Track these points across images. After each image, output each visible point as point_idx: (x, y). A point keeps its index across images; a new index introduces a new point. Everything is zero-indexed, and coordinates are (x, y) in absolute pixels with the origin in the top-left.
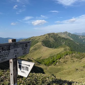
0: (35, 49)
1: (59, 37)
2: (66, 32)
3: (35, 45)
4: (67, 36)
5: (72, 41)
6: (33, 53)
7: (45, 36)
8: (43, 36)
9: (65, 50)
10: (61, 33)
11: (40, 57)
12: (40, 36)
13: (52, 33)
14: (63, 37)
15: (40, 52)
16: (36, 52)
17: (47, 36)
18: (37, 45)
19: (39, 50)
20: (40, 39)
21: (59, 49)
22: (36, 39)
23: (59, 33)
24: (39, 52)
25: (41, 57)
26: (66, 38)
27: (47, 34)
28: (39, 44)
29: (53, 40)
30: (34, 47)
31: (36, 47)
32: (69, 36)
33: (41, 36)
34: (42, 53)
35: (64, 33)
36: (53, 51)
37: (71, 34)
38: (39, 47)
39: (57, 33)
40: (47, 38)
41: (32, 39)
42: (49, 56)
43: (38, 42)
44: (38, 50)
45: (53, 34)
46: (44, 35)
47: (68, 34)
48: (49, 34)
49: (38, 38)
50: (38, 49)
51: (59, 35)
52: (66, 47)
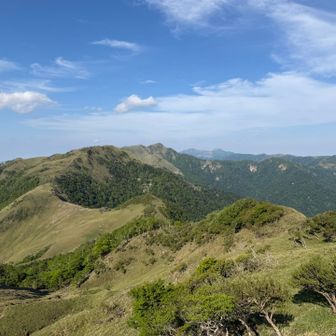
0: (21, 216)
1: (132, 163)
2: (159, 146)
3: (20, 199)
4: (160, 160)
5: (177, 178)
6: (8, 233)
7: (74, 158)
8: (63, 156)
9: (148, 213)
10: (141, 149)
11: (42, 248)
12: (49, 158)
13: (103, 148)
14: (146, 165)
15: (43, 229)
16: (25, 226)
17: (79, 160)
18: (32, 198)
19: (40, 217)
20: (47, 169)
21: (126, 211)
22: (31, 171)
23: (132, 149)
24: (40, 227)
25: (47, 249)
26: (157, 167)
27: (83, 150)
28: (39, 190)
29: (108, 174)
30: (14, 206)
31: (28, 204)
32: (170, 161)
33: (55, 157)
34: (53, 232)
35: (150, 147)
36: (101, 219)
38: (40, 207)
39: (123, 148)
40: (81, 165)
42: (83, 240)
43: (37, 183)
44: (36, 217)
45: (109, 149)
46: (68, 155)
47: (164, 152)
48: (90, 151)
49: (40, 167)
50: (33, 214)
51: (132, 156)
52: (153, 203)
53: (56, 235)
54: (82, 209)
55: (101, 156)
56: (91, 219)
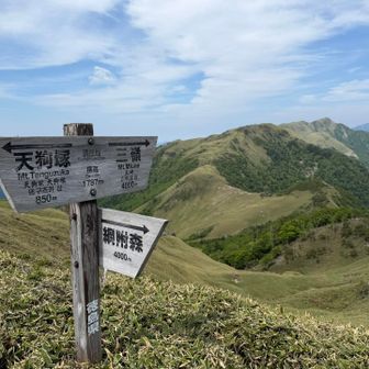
0: (185, 196)
1: (294, 143)
2: (327, 122)
3: (183, 179)
4: (327, 138)
5: (351, 160)
6: (173, 211)
7: (229, 139)
8: (219, 137)
9: (318, 201)
10: (302, 126)
11: (207, 227)
12: (206, 140)
13: (260, 126)
14: (311, 145)
15: (205, 210)
16: (187, 207)
17: (236, 141)
18: (192, 179)
19: (202, 198)
20: (205, 150)
21: (291, 198)
22: (189, 153)
23: (292, 126)
24: (202, 207)
25: (211, 229)
26: (323, 147)
27: (240, 130)
28: (201, 171)
29: (265, 157)
30: (177, 186)
31: (190, 185)
33: (211, 138)
34: (215, 214)
35: (314, 123)
36: (262, 205)
37: (347, 129)
38: (203, 187)
39: (282, 125)
40: (236, 146)
41: (170, 150)
42: (246, 225)
43: (196, 164)
44: (198, 199)
45: (266, 128)
46: (225, 135)
47: (332, 128)
48: (246, 131)
49: (198, 149)
50: (195, 195)
51: (294, 134)
52: (323, 190)
53: (217, 216)
54: (241, 192)
55: (258, 135)
56: (252, 203)
